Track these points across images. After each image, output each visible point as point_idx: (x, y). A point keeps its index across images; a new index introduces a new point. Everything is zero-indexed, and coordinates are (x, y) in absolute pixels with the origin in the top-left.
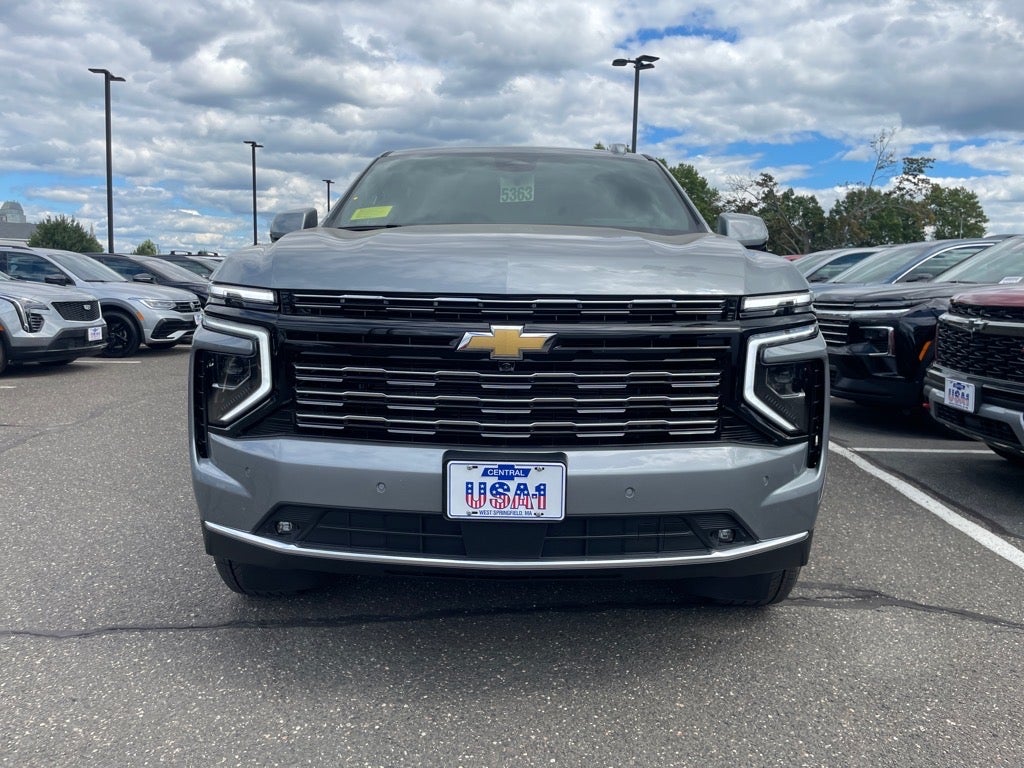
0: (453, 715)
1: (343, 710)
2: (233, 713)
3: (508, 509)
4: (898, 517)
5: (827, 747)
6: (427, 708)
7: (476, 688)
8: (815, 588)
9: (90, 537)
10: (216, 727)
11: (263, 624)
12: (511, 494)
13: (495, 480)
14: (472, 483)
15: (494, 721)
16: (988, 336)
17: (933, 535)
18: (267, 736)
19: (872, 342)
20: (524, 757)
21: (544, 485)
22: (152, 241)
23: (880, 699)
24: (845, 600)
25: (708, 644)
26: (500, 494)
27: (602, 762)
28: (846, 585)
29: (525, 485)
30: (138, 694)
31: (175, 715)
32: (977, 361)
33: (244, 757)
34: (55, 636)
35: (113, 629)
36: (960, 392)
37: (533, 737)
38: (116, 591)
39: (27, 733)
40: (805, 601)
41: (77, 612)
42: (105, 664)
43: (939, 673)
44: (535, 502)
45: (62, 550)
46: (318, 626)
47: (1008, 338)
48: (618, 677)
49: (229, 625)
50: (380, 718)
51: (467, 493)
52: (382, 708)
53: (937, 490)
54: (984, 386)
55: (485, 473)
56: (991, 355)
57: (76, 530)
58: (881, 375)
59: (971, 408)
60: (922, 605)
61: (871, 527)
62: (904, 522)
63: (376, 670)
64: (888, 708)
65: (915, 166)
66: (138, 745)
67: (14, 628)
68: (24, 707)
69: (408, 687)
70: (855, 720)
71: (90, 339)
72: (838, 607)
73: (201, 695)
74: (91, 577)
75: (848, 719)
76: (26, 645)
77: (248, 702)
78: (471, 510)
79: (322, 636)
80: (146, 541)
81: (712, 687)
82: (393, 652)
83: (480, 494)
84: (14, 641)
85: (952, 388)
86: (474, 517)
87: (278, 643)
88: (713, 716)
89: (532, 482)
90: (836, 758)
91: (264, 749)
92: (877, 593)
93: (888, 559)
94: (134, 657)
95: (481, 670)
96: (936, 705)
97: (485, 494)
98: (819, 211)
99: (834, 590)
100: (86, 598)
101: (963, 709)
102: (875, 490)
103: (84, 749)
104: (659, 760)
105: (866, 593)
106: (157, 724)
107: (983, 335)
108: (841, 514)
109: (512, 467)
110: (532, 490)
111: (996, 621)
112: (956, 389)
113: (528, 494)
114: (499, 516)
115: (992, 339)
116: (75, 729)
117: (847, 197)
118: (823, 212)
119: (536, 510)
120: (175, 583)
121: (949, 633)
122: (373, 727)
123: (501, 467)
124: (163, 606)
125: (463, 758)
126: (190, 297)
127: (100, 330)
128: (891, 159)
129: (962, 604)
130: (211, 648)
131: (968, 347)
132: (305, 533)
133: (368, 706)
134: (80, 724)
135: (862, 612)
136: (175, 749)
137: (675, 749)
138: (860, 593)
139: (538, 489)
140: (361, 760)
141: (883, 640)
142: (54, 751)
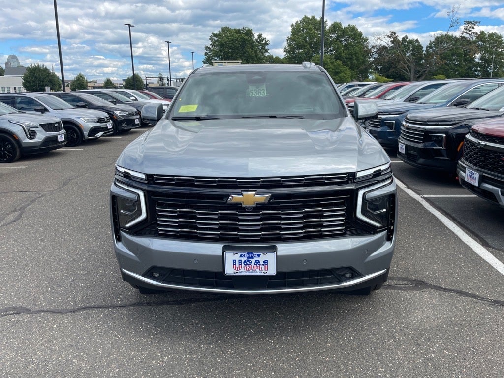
0: (232, 351)
1: (185, 349)
2: (139, 350)
3: (251, 271)
4: (439, 237)
5: (390, 365)
6: (220, 347)
7: (242, 336)
8: (395, 280)
9: (71, 257)
10: (132, 358)
11: (149, 304)
12: (253, 265)
13: (246, 259)
14: (235, 260)
15: (249, 354)
16: (486, 150)
17: (454, 247)
18: (154, 362)
19: (436, 141)
20: (261, 372)
21: (267, 261)
22: (82, 74)
23: (417, 340)
24: (408, 286)
25: (344, 312)
26: (248, 264)
27: (294, 374)
28: (409, 277)
29: (259, 261)
30: (99, 342)
31: (115, 352)
32: (481, 161)
33: (145, 373)
34: (61, 312)
35: (85, 308)
36: (472, 176)
37: (265, 362)
38: (85, 287)
39: (54, 363)
40: (390, 287)
41: (69, 299)
42: (83, 326)
43: (445, 326)
44: (263, 267)
45: (59, 265)
46: (173, 304)
47: (496, 152)
48: (303, 330)
49: (134, 305)
50: (201, 353)
51: (234, 264)
52: (201, 347)
53: (460, 221)
54: (484, 174)
55: (241, 256)
56: (488, 159)
57: (64, 253)
58: (439, 158)
59: (477, 185)
60: (442, 288)
61: (425, 243)
62: (441, 240)
63: (198, 327)
64: (419, 345)
65: (470, 25)
66: (101, 368)
67: (43, 309)
68: (51, 350)
69: (212, 336)
70: (404, 352)
71: (59, 141)
72: (405, 290)
73: (125, 342)
74: (73, 280)
75: (401, 351)
76: (49, 317)
77: (145, 345)
78: (235, 271)
79: (175, 310)
80: (95, 259)
81: (343, 334)
82: (206, 318)
83: (239, 265)
84: (43, 316)
85: (469, 173)
86: (237, 274)
87: (156, 314)
88: (343, 350)
89: (262, 259)
90: (393, 370)
91: (153, 369)
92: (423, 282)
93: (430, 263)
94: (95, 322)
95: (244, 327)
96: (441, 343)
97: (241, 265)
98: (420, 47)
99: (403, 280)
100: (72, 291)
101: (452, 345)
102: (430, 221)
103: (78, 370)
104: (318, 372)
105: (418, 282)
106: (108, 357)
107: (485, 149)
108: (412, 236)
109: (253, 253)
110: (262, 263)
111: (475, 297)
112: (470, 174)
113: (260, 264)
114: (248, 273)
115: (488, 151)
116: (74, 361)
117: (435, 39)
118: (423, 47)
119: (264, 271)
120: (110, 282)
121: (453, 303)
122: (197, 357)
123: (248, 254)
124: (106, 295)
125: (236, 372)
126: (105, 115)
127: (63, 136)
128: (458, 21)
129: (461, 287)
130: (128, 317)
131: (477, 154)
132: (164, 278)
133: (195, 346)
134: (75, 357)
135: (415, 292)
136: (116, 369)
137: (325, 367)
138: (415, 282)
139: (264, 262)
140: (193, 374)
141: (422, 308)
142: (66, 372)
